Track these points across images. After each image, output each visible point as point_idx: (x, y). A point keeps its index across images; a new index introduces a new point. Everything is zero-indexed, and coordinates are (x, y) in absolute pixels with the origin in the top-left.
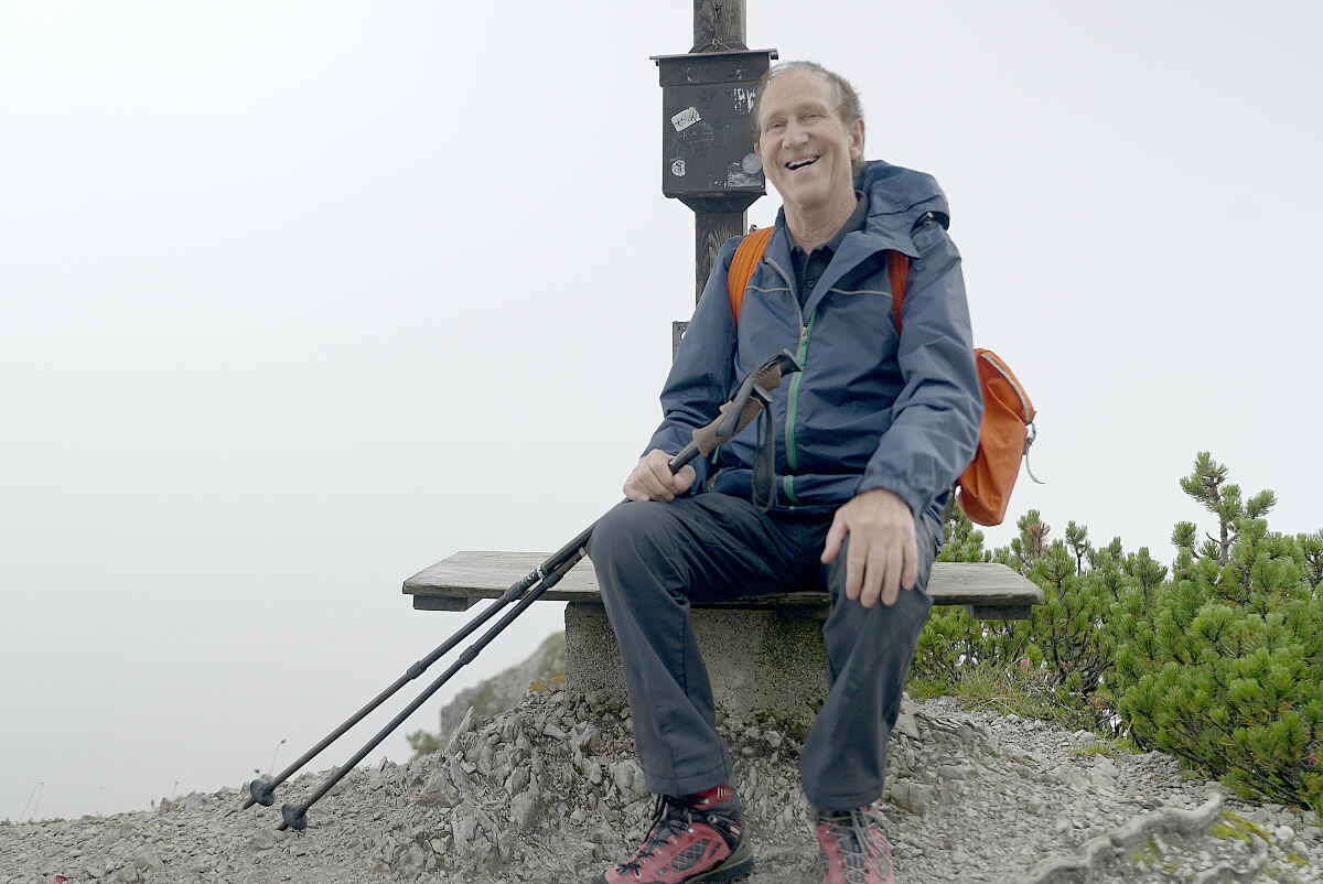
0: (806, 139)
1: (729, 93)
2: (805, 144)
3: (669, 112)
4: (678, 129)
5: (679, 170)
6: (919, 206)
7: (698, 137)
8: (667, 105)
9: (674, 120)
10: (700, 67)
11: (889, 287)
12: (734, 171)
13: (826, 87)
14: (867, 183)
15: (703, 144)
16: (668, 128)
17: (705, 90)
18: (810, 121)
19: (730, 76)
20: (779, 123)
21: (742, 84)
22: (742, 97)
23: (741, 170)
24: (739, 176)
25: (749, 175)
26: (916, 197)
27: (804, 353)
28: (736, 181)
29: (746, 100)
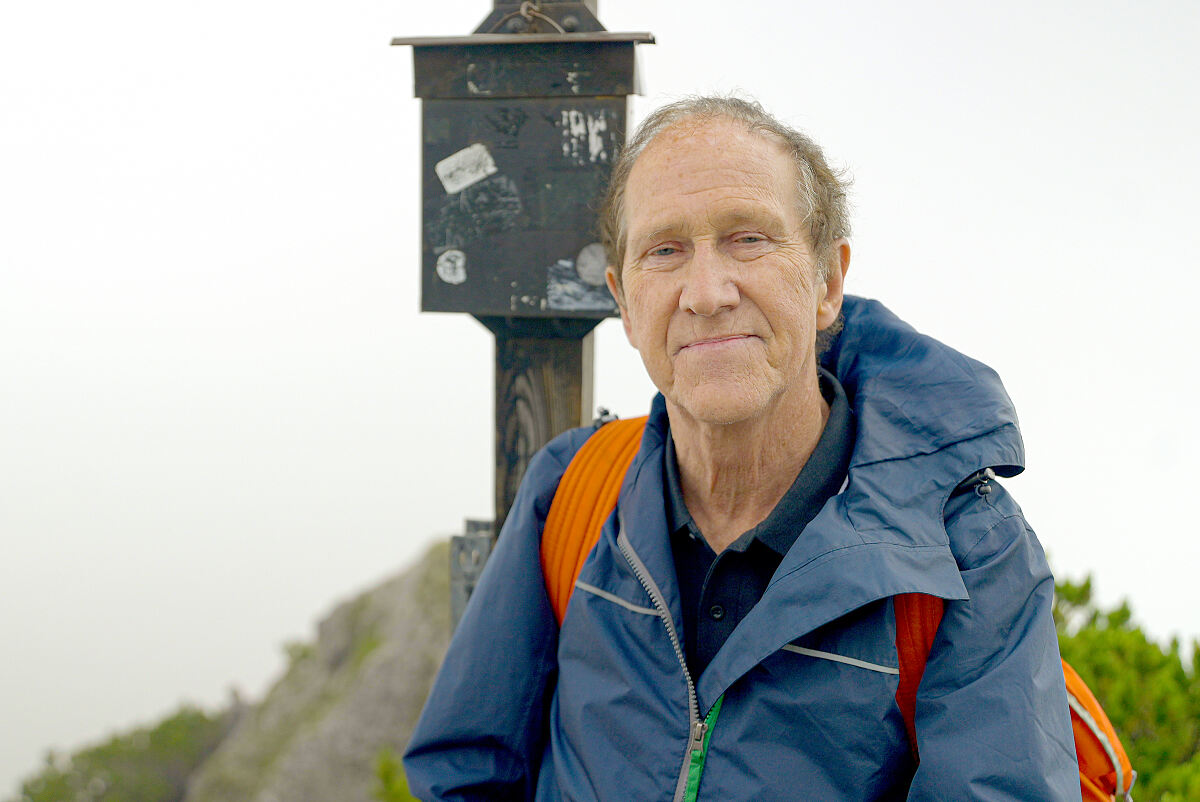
0: (733, 296)
1: (553, 119)
2: (731, 308)
3: (433, 151)
4: (451, 188)
5: (453, 269)
6: (966, 449)
7: (492, 204)
8: (430, 139)
9: (443, 168)
10: (493, 64)
11: (894, 652)
12: (561, 276)
13: (780, 166)
14: (844, 357)
15: (499, 220)
16: (431, 187)
17: (505, 111)
18: (745, 251)
19: (555, 86)
20: (673, 245)
21: (581, 101)
22: (578, 130)
23: (574, 275)
24: (571, 287)
25: (591, 288)
26: (957, 425)
27: (695, 783)
28: (563, 297)
29: (587, 135)
